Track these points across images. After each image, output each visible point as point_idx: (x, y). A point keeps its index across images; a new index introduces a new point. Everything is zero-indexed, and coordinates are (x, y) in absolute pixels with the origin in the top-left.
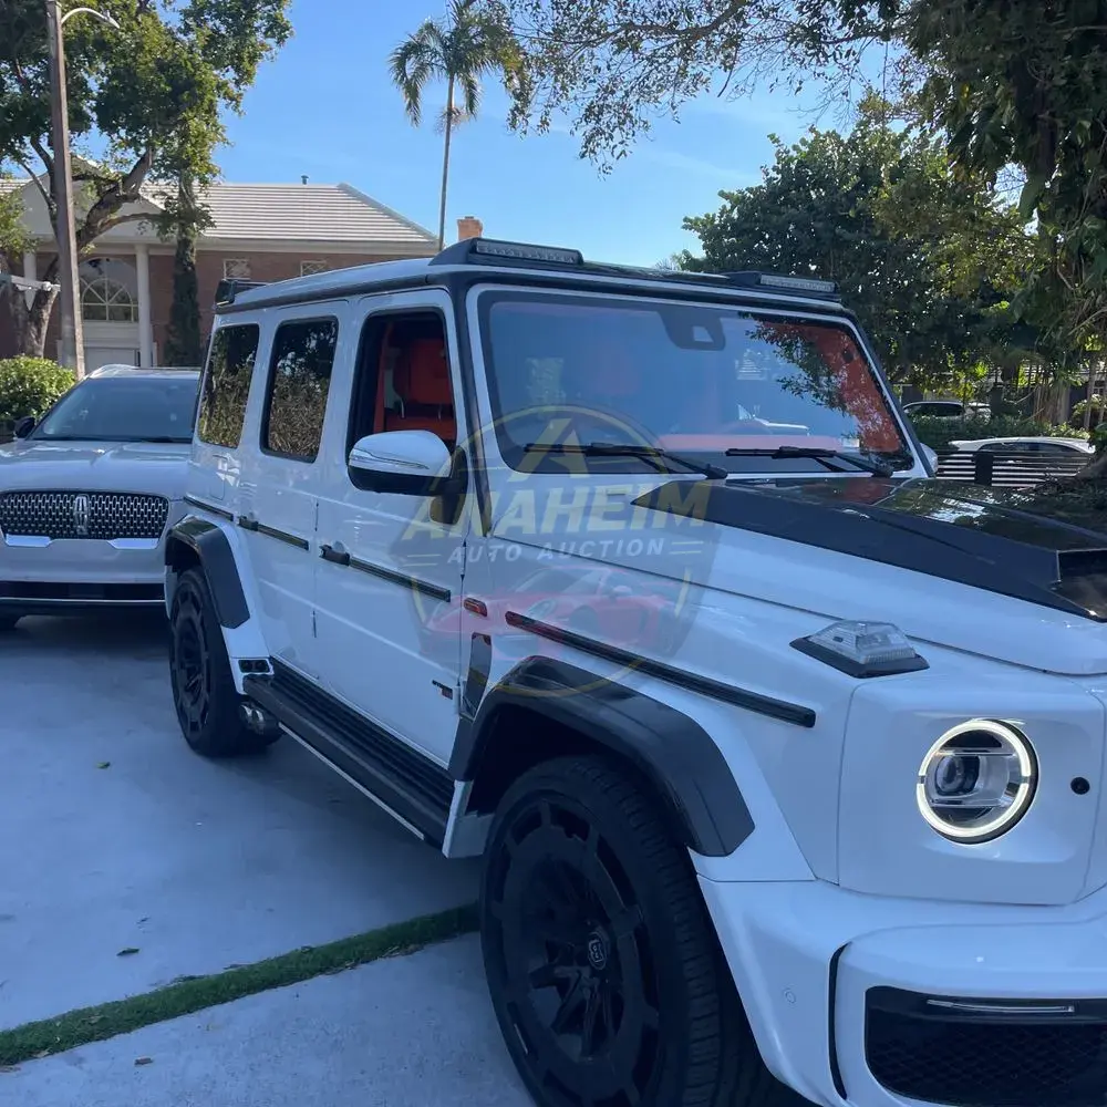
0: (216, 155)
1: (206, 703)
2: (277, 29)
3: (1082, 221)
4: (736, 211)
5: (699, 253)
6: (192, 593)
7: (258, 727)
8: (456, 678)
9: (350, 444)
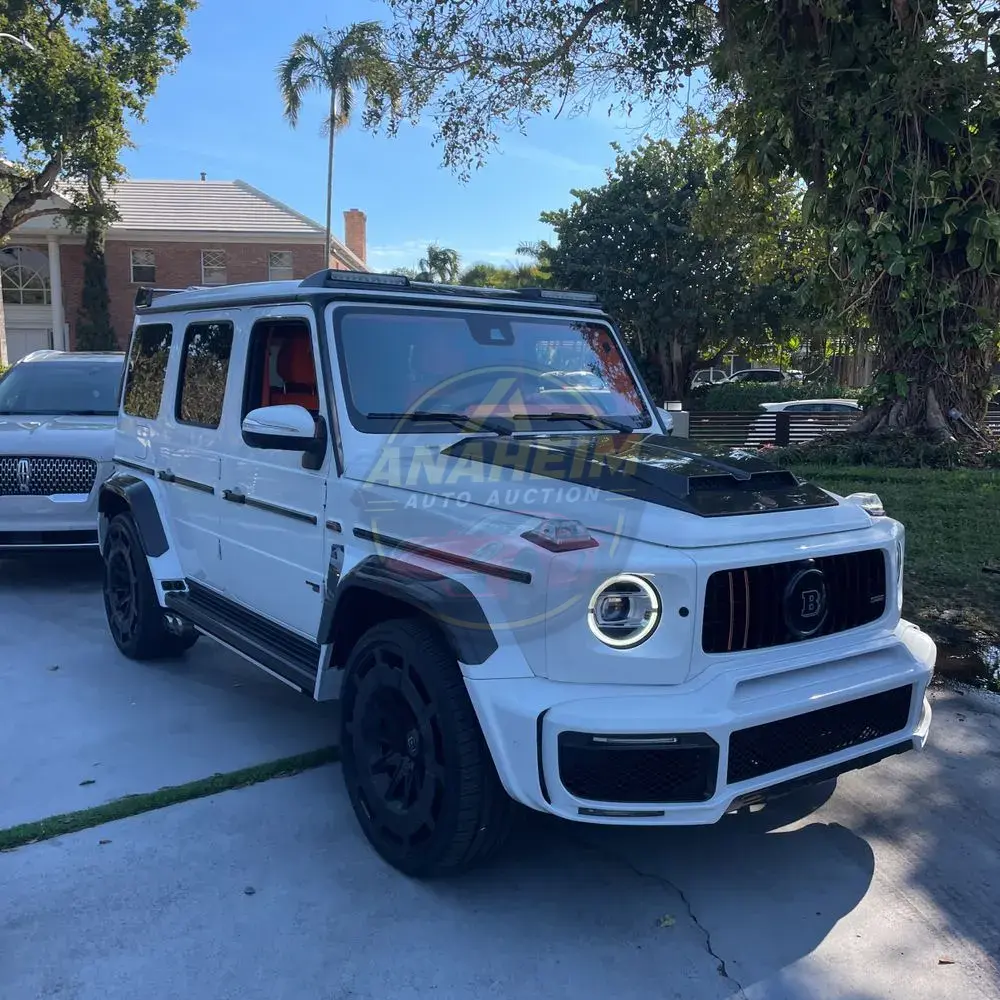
0: (122, 156)
1: (135, 617)
2: (176, 47)
3: (847, 224)
4: (585, 207)
5: (555, 243)
6: (122, 533)
7: (178, 630)
8: (321, 576)
9: (245, 413)
